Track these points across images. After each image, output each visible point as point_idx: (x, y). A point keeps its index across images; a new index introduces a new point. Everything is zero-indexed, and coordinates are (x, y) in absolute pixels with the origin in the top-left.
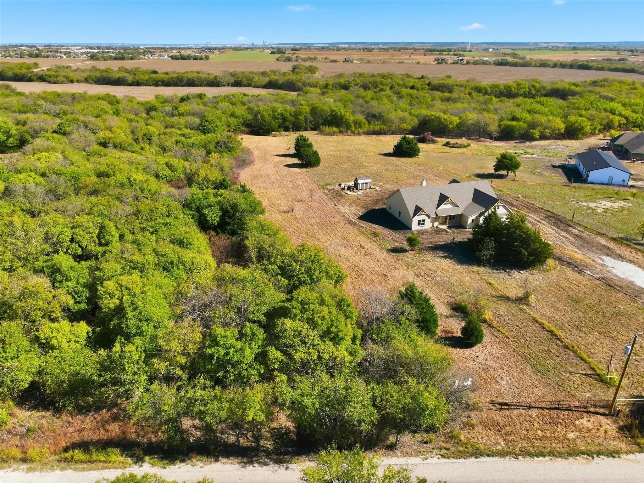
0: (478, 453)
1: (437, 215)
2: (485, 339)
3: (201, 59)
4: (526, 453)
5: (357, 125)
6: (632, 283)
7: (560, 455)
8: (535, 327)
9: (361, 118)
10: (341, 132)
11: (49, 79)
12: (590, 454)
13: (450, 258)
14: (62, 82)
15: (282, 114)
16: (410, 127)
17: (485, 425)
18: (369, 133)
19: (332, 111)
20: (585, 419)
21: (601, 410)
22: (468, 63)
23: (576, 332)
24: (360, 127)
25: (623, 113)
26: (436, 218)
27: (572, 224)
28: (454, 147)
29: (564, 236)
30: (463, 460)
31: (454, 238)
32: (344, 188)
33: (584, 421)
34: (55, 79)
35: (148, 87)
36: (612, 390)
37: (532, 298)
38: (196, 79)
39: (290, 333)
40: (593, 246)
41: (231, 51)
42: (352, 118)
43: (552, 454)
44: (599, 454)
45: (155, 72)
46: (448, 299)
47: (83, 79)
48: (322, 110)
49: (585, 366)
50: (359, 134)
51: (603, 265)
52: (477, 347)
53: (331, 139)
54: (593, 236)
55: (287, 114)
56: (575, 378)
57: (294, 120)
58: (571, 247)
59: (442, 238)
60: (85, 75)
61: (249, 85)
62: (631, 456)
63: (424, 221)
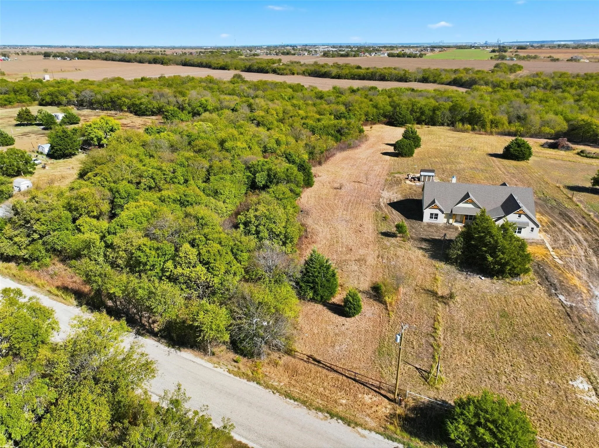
1: (452, 212)
3: (415, 56)
5: (493, 125)
9: (502, 118)
10: (473, 130)
11: (279, 72)
14: (287, 74)
15: (421, 108)
16: (553, 131)
17: (287, 368)
19: (473, 109)
20: (370, 396)
24: (496, 126)
26: (452, 215)
28: (587, 157)
30: (238, 378)
31: (445, 235)
32: (408, 178)
33: (367, 397)
34: (283, 72)
35: (346, 80)
38: (387, 75)
41: (454, 49)
42: (491, 117)
45: (359, 67)
48: (462, 107)
50: (491, 133)
53: (457, 136)
55: (426, 109)
57: (431, 114)
60: (303, 69)
61: (435, 82)
63: (437, 215)
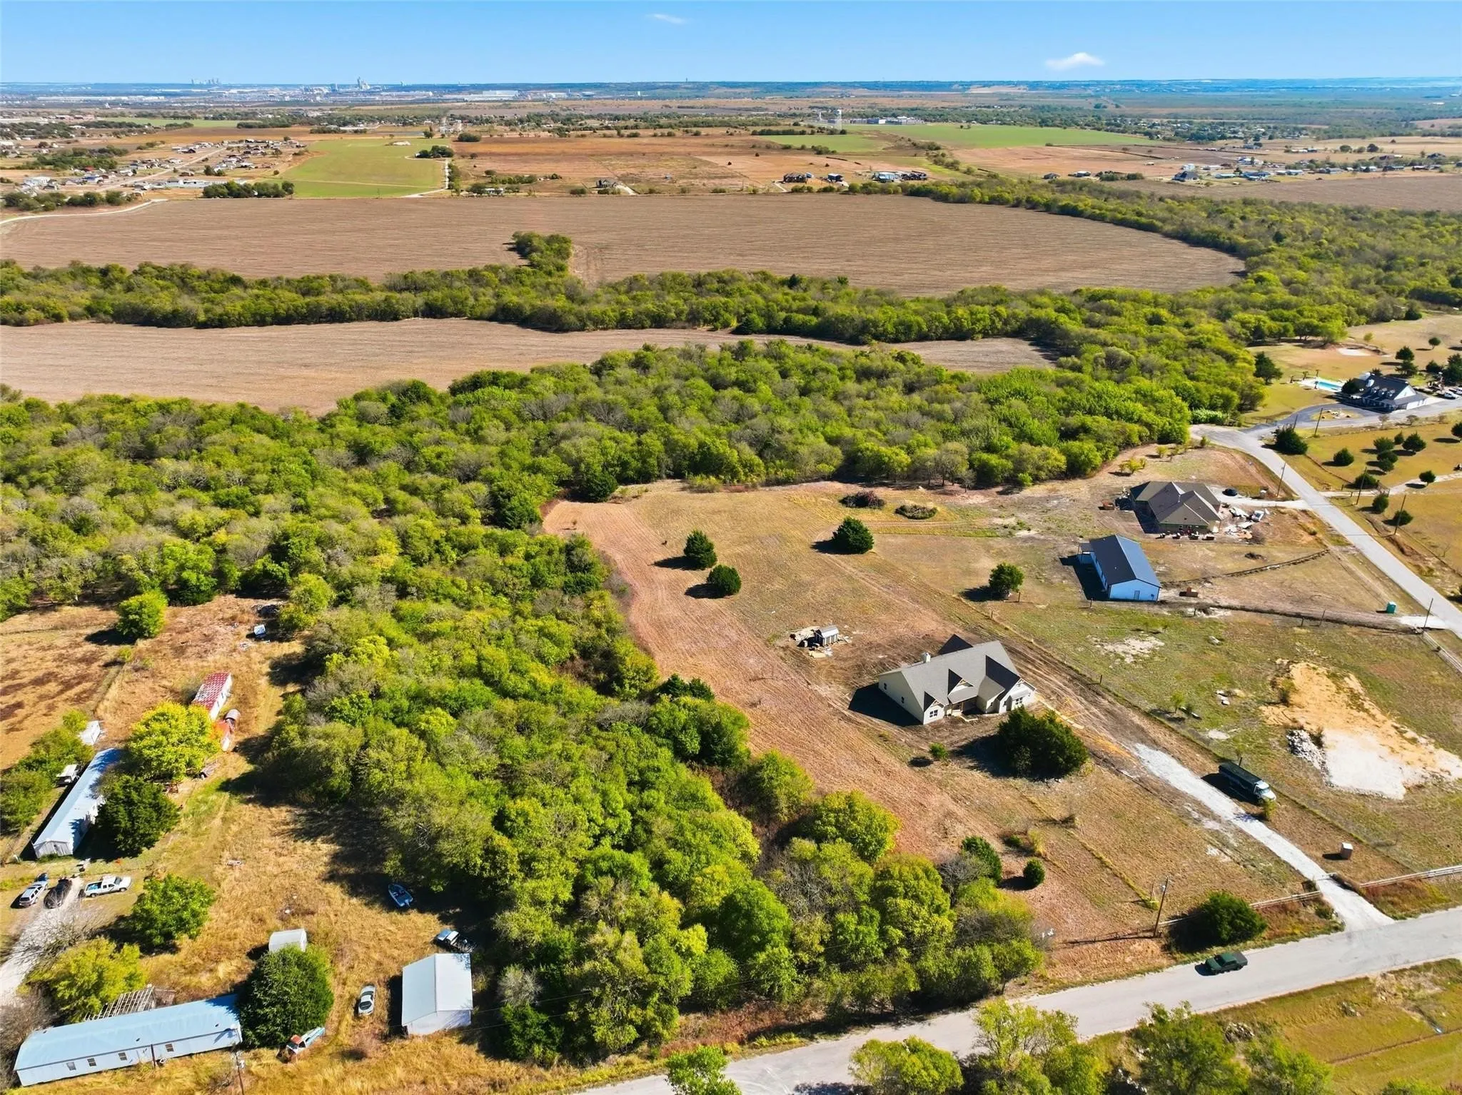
0: (1065, 987)
1: (950, 701)
2: (1046, 876)
4: (1099, 980)
5: (747, 469)
6: (1167, 783)
7: (1122, 977)
8: (1085, 855)
9: (750, 454)
11: (2, 315)
12: (1142, 973)
13: (982, 770)
16: (833, 469)
17: (1064, 962)
18: (769, 483)
20: (1137, 944)
21: (1148, 934)
22: (852, 190)
23: (1122, 855)
24: (753, 471)
25: (1144, 417)
26: (952, 706)
27: (1100, 690)
28: (915, 517)
29: (1094, 714)
32: (802, 644)
33: (1136, 946)
34: (18, 316)
36: (1155, 914)
37: (1078, 820)
39: (904, 913)
40: (1126, 727)
43: (1116, 977)
44: (1148, 971)
46: (997, 831)
47: (79, 310)
49: (1132, 893)
51: (1138, 759)
52: (1039, 887)
54: (1125, 710)
56: (1126, 906)
58: (1105, 733)
59: (962, 733)
60: (84, 300)
62: (1170, 969)
63: (936, 711)
